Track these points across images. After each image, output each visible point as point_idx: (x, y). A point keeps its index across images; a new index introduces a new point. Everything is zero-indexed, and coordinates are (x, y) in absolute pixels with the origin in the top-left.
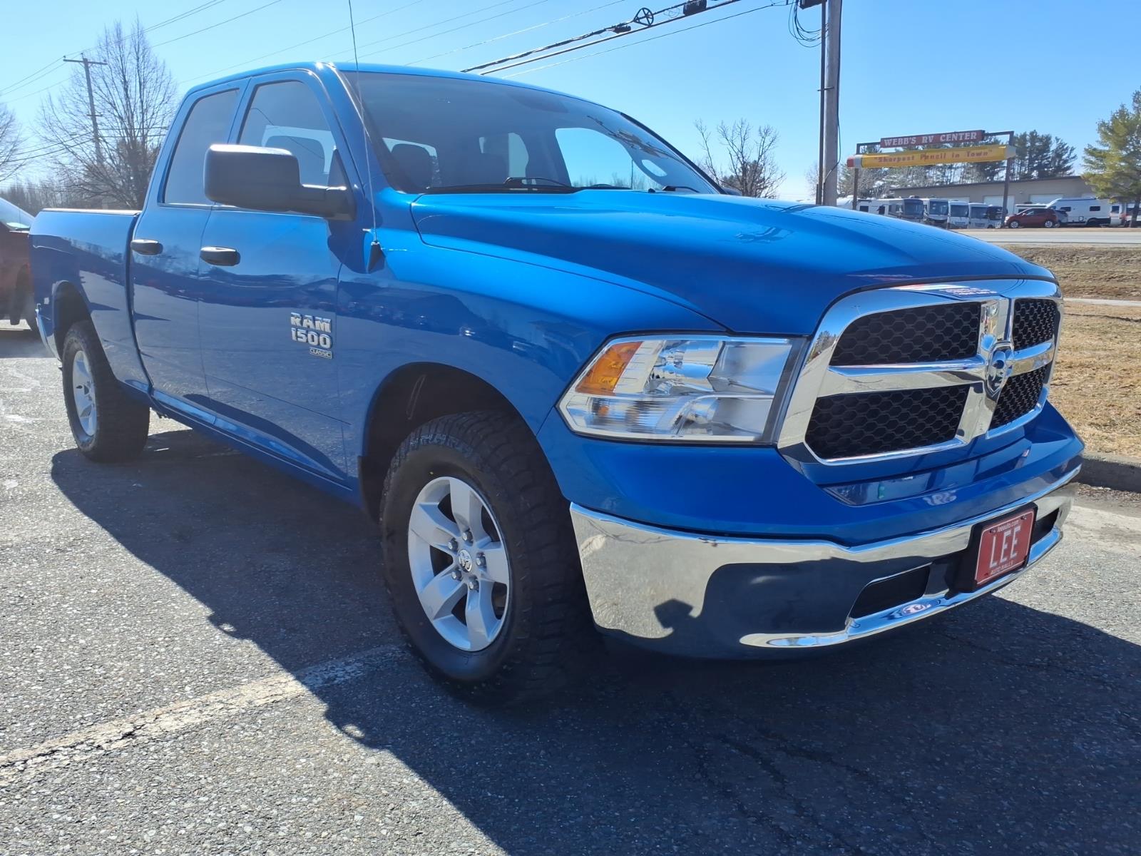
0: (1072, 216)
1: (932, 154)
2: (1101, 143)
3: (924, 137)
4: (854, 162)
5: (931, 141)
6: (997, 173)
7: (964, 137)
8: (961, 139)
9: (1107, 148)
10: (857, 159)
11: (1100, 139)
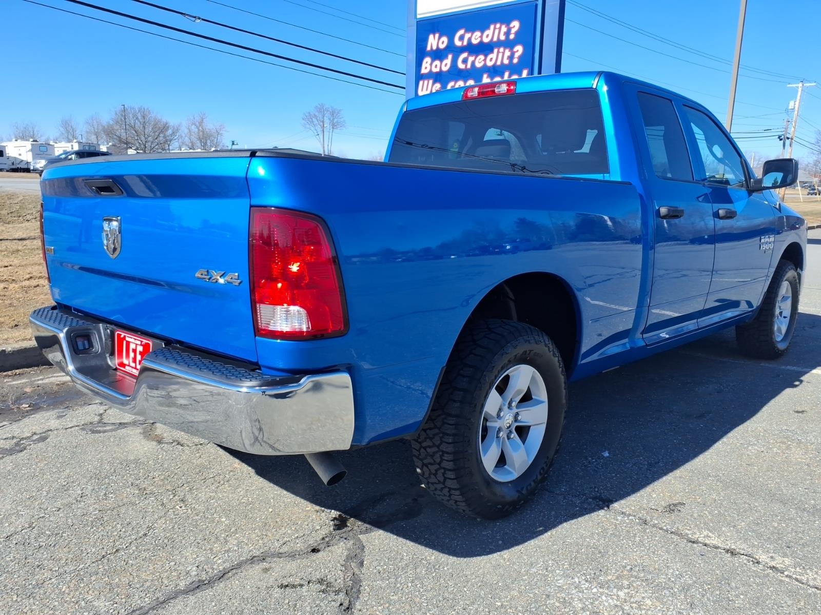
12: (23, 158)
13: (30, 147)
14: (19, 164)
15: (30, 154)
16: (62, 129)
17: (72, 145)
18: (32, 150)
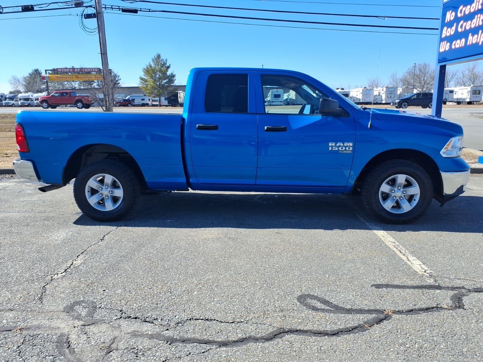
0: (136, 102)
1: (81, 76)
2: (145, 76)
3: (75, 69)
4: (45, 78)
5: (79, 71)
6: (92, 84)
7: (92, 70)
8: (91, 71)
9: (146, 78)
10: (46, 77)
11: (144, 75)
12: (358, 97)
13: (361, 91)
14: (356, 100)
15: (361, 95)
16: (391, 79)
17: (383, 89)
18: (362, 93)
